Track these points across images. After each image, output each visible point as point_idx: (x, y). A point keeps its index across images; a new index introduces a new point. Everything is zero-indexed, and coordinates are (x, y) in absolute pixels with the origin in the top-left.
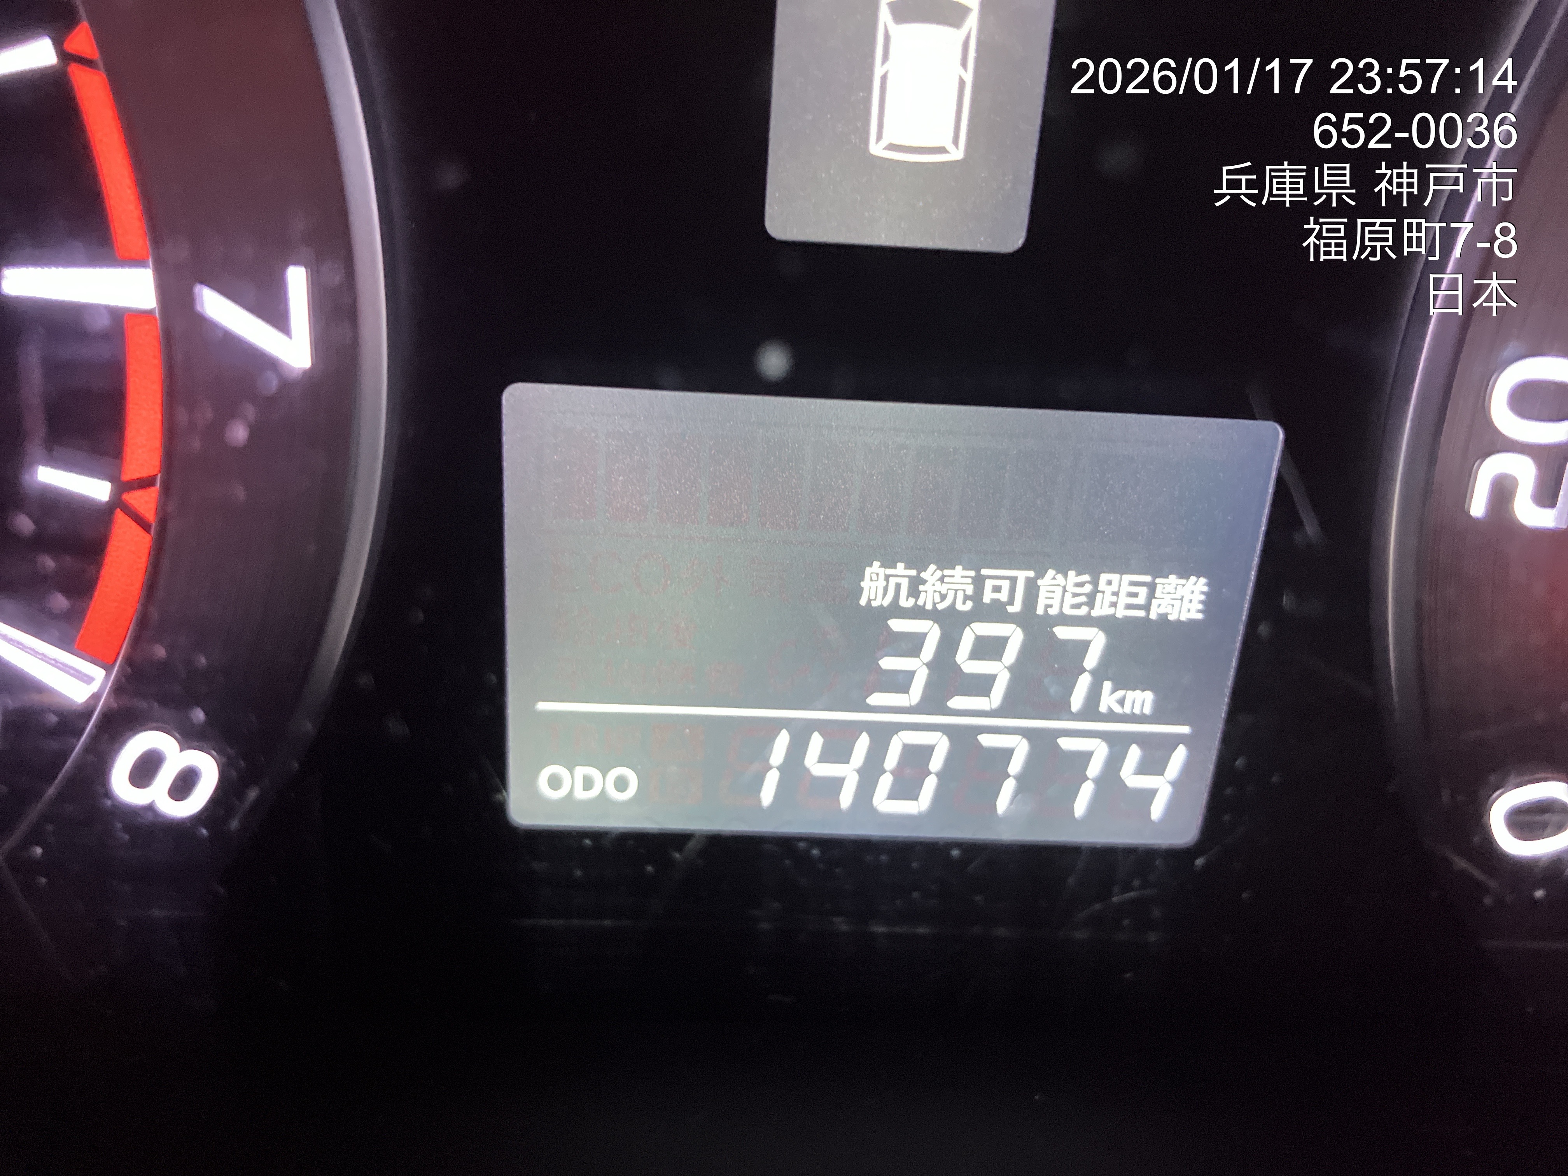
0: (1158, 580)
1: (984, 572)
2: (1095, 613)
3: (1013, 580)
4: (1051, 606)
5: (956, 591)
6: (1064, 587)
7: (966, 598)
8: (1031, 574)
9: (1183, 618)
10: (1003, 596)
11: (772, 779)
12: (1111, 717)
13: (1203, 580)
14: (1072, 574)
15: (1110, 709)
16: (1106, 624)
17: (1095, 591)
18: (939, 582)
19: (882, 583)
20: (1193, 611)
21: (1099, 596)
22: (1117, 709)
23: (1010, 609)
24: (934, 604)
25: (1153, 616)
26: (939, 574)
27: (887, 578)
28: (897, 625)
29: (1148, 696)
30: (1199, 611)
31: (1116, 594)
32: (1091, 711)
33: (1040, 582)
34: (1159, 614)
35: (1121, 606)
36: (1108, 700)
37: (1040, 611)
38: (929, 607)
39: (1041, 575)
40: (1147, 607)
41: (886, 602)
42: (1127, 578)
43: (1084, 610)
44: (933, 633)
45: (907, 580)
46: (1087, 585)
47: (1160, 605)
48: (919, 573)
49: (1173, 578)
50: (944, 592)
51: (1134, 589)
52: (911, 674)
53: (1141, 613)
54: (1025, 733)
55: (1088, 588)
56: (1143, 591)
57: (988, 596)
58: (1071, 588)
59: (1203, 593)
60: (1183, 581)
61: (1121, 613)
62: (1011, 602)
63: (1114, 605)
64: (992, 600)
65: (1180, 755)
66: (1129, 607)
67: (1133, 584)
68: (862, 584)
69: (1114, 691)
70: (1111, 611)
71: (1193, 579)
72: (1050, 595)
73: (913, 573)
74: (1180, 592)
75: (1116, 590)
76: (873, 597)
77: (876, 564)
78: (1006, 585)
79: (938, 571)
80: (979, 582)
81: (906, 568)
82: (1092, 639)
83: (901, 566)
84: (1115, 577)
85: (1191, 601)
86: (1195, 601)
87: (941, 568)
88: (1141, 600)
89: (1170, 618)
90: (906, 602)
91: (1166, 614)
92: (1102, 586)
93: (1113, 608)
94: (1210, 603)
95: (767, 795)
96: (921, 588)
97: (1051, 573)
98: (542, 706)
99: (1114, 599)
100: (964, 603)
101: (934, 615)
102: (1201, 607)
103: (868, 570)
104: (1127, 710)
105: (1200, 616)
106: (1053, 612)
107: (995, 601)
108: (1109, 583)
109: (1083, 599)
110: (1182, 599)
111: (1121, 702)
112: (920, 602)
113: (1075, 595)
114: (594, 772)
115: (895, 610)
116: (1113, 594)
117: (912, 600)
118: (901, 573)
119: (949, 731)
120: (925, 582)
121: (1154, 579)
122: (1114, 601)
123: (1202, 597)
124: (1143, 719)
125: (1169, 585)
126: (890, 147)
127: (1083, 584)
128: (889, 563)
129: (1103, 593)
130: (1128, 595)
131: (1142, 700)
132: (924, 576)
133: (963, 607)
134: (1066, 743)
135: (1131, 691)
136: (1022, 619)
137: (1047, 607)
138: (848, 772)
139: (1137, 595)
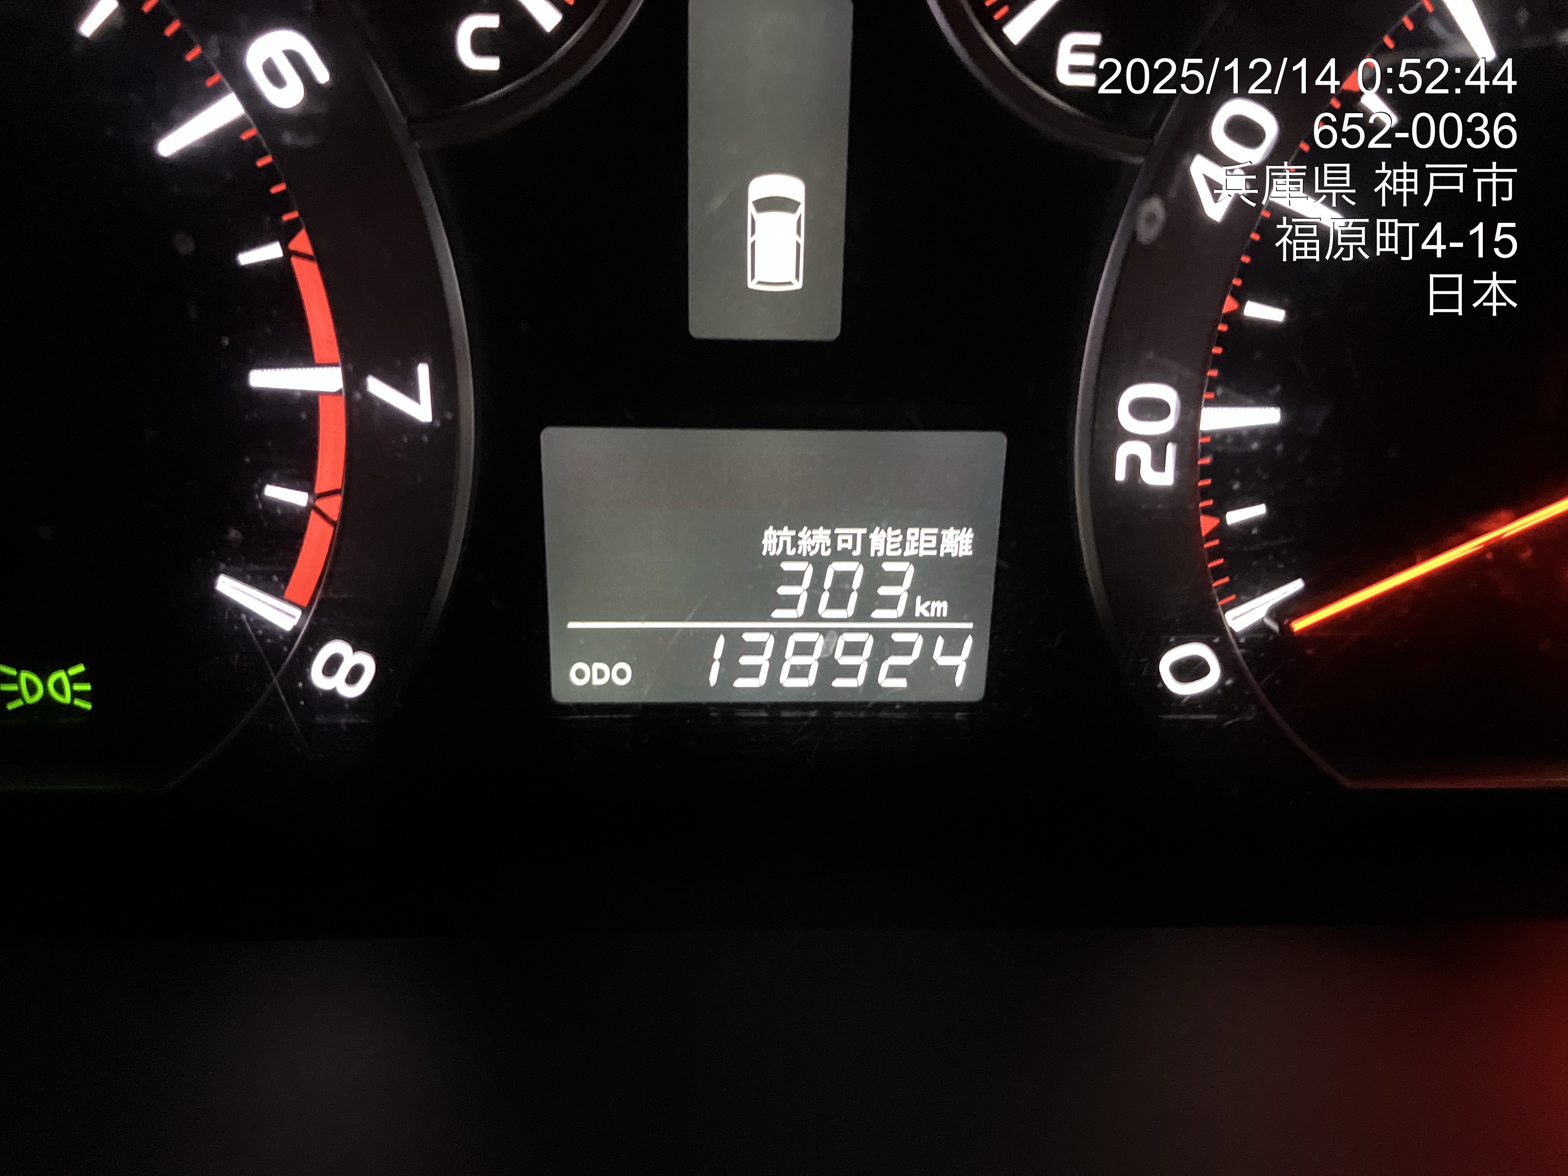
0: (944, 532)
1: (837, 531)
2: (905, 554)
3: (855, 536)
4: (879, 551)
5: (821, 544)
6: (886, 539)
7: (827, 548)
8: (864, 531)
9: (960, 555)
10: (849, 546)
11: (715, 668)
12: (922, 619)
14: (890, 529)
15: (921, 614)
16: (914, 560)
17: (905, 540)
18: (810, 539)
19: (775, 540)
20: (966, 550)
21: (908, 544)
22: (927, 615)
23: (855, 553)
24: (808, 553)
25: (942, 555)
26: (809, 533)
27: (778, 537)
28: (786, 566)
29: (945, 604)
30: (969, 550)
31: (919, 541)
32: (909, 615)
33: (871, 536)
34: (945, 554)
35: (921, 548)
36: (920, 608)
37: (872, 554)
38: (805, 554)
39: (871, 531)
40: (938, 548)
41: (778, 553)
42: (925, 531)
43: (899, 552)
44: (808, 570)
45: (790, 538)
46: (900, 536)
47: (945, 548)
48: (797, 533)
49: (952, 529)
50: (813, 545)
51: (929, 538)
52: (797, 598)
53: (934, 553)
54: (870, 631)
55: (900, 538)
56: (934, 539)
57: (840, 546)
58: (890, 540)
59: (970, 539)
60: (958, 532)
61: (922, 553)
62: (854, 548)
64: (842, 549)
65: (969, 642)
66: (925, 549)
67: (926, 534)
68: (763, 542)
69: (922, 603)
70: (915, 552)
71: (964, 529)
72: (878, 544)
73: (793, 533)
74: (957, 539)
75: (917, 539)
76: (770, 550)
77: (771, 528)
78: (850, 538)
79: (809, 531)
80: (834, 537)
81: (789, 529)
82: (905, 570)
84: (916, 530)
85: (964, 544)
86: (967, 544)
87: (811, 528)
88: (933, 544)
89: (953, 555)
90: (790, 552)
91: (950, 553)
92: (909, 537)
93: (917, 550)
94: (975, 545)
95: (713, 679)
96: (799, 543)
97: (877, 529)
98: (572, 625)
99: (917, 545)
100: (826, 551)
101: (808, 559)
102: (970, 547)
103: (766, 533)
104: (933, 615)
105: (970, 553)
106: (880, 554)
107: (845, 550)
108: (913, 534)
109: (898, 545)
110: (959, 542)
111: (929, 609)
112: (799, 552)
113: (892, 543)
114: (604, 667)
115: (784, 557)
116: (916, 541)
117: (794, 550)
118: (786, 534)
119: (823, 632)
120: (801, 539)
121: (940, 531)
122: (917, 546)
123: (971, 541)
124: (941, 619)
125: (949, 534)
126: (760, 283)
127: (897, 536)
128: (779, 527)
129: (910, 541)
130: (926, 541)
131: (941, 607)
132: (800, 535)
133: (826, 553)
134: (897, 637)
135: (933, 602)
136: (862, 559)
137: (876, 551)
138: (763, 661)
139: (931, 541)
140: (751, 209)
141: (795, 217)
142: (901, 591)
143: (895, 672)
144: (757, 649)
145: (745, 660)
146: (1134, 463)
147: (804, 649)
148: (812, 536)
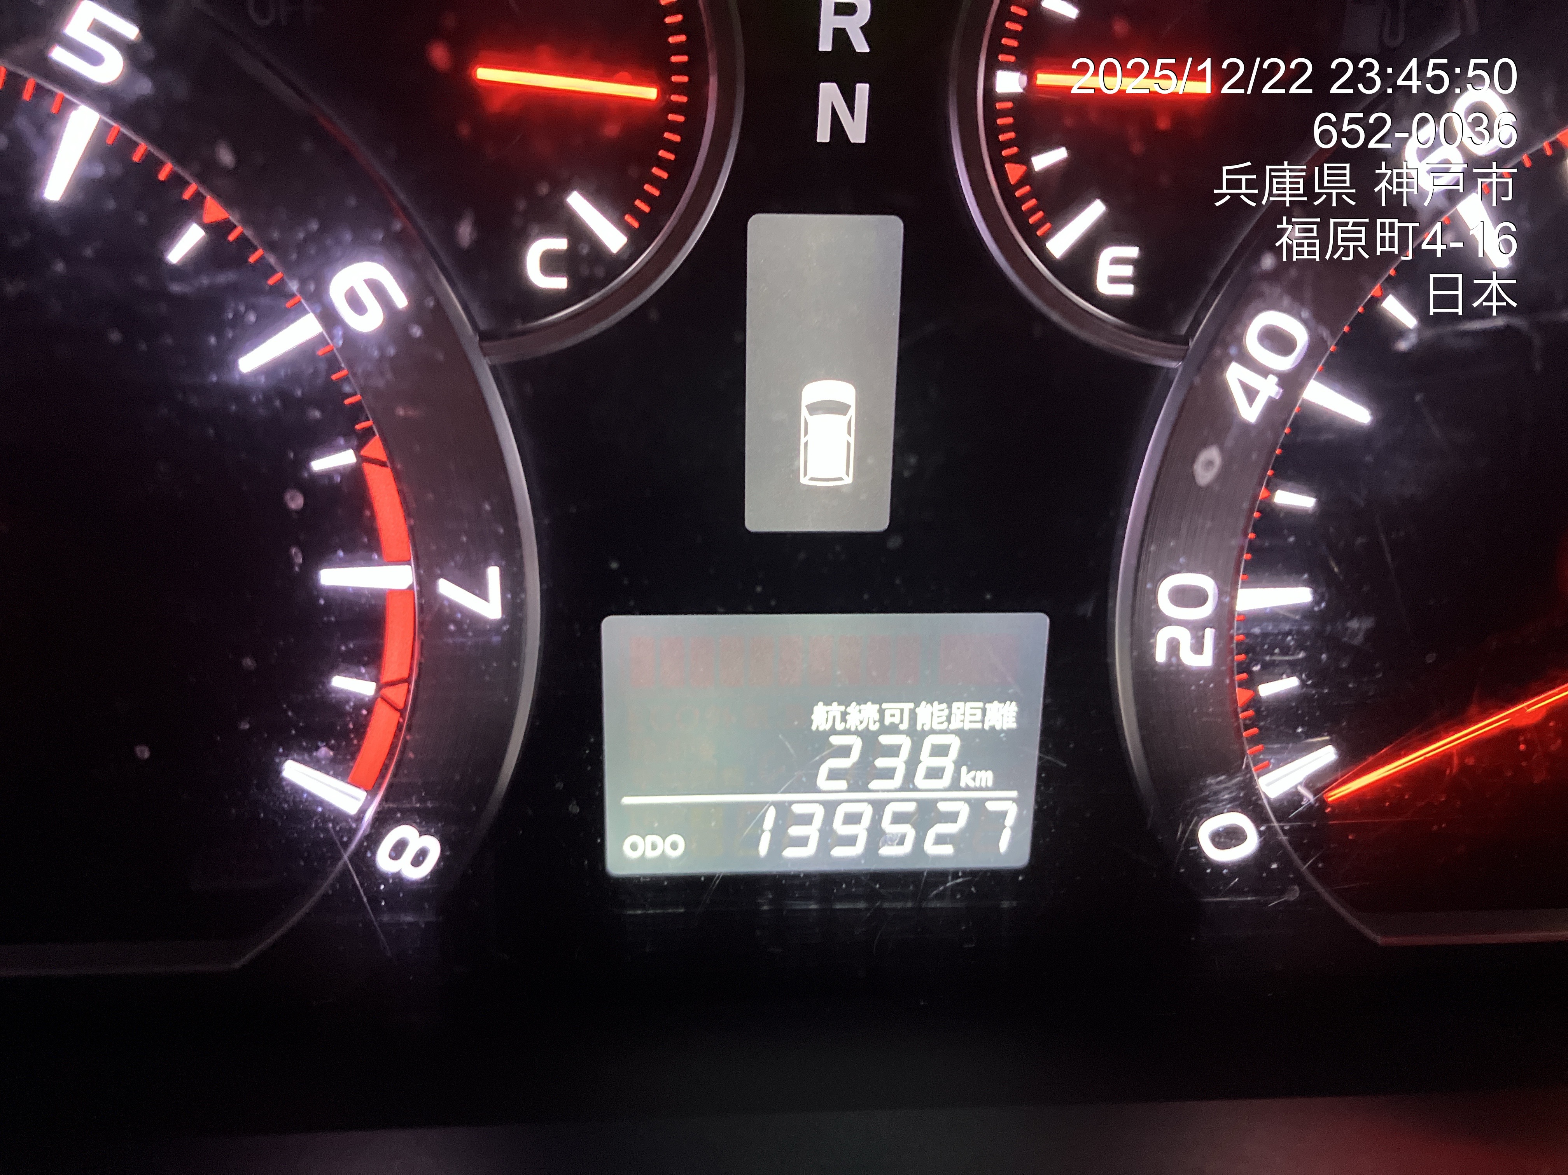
0: (988, 706)
1: (884, 706)
2: (952, 727)
3: (902, 711)
4: (925, 724)
5: (869, 718)
6: (932, 712)
7: (875, 722)
8: (912, 705)
9: (1005, 728)
10: (896, 720)
11: (766, 838)
12: (968, 789)
13: (1014, 703)
14: (936, 703)
15: (967, 784)
16: (959, 733)
17: (950, 714)
18: (859, 713)
19: (824, 716)
20: (1011, 723)
21: (953, 717)
22: (972, 784)
23: (902, 727)
24: (857, 727)
25: (987, 727)
26: (858, 708)
27: (827, 712)
28: (835, 740)
29: (990, 774)
30: (1013, 722)
31: (964, 714)
32: (955, 785)
33: (917, 710)
34: (989, 727)
35: (967, 721)
36: (966, 778)
37: (919, 728)
38: (853, 728)
39: (917, 705)
40: (983, 722)
41: (828, 727)
42: (970, 704)
43: (944, 726)
44: (857, 743)
45: (839, 713)
46: (945, 710)
47: (989, 721)
48: (846, 708)
49: (996, 702)
50: (861, 720)
51: (973, 712)
53: (979, 726)
54: (915, 801)
55: (946, 712)
56: (979, 713)
57: (888, 721)
58: (936, 714)
59: (1015, 711)
60: (1003, 704)
61: (968, 726)
62: (901, 722)
63: (963, 721)
64: (890, 722)
66: (971, 722)
67: (971, 708)
68: (813, 717)
69: (969, 772)
70: (961, 725)
71: (1008, 703)
72: (924, 717)
73: (842, 708)
74: (1002, 712)
75: (963, 713)
76: (819, 725)
77: (821, 704)
78: (897, 713)
79: (858, 706)
80: (882, 712)
81: (838, 705)
82: (952, 742)
83: (835, 704)
84: (961, 704)
85: (1008, 717)
86: (1011, 717)
87: (859, 704)
88: (979, 717)
89: (998, 727)
90: (840, 726)
91: (995, 726)
92: (954, 710)
93: (962, 723)
94: (1019, 717)
96: (848, 717)
97: (924, 703)
98: (628, 801)
100: (874, 724)
101: (857, 733)
102: (1014, 719)
103: (816, 709)
104: (978, 785)
105: (1014, 726)
106: (927, 728)
107: (892, 724)
108: (959, 708)
109: (944, 719)
110: (1003, 715)
111: (974, 779)
112: (848, 727)
113: (939, 717)
114: (657, 839)
115: (833, 731)
116: (962, 715)
117: (843, 724)
118: (836, 709)
119: (872, 802)
120: (850, 714)
121: (985, 704)
122: (962, 719)
123: (1015, 714)
124: (987, 789)
125: (994, 708)
126: (812, 479)
127: (943, 710)
128: (828, 703)
129: (956, 714)
130: (971, 715)
131: (986, 777)
132: (849, 710)
133: (874, 727)
134: (942, 807)
135: (978, 772)
136: (908, 733)
137: (923, 725)
138: (812, 831)
139: (975, 715)
140: (804, 412)
141: (845, 419)
142: (947, 763)
143: (941, 840)
144: (807, 820)
145: (795, 831)
146: (1174, 647)
147: (853, 819)
148: (860, 711)
